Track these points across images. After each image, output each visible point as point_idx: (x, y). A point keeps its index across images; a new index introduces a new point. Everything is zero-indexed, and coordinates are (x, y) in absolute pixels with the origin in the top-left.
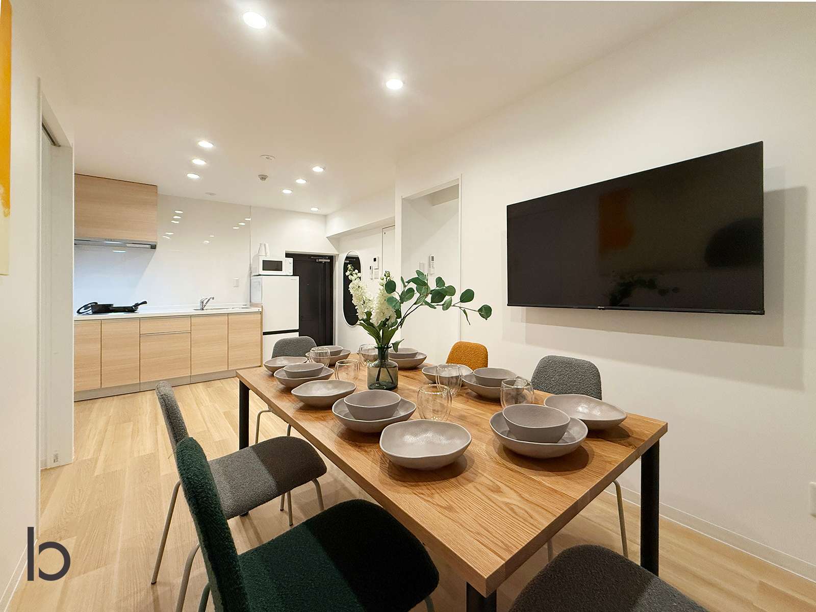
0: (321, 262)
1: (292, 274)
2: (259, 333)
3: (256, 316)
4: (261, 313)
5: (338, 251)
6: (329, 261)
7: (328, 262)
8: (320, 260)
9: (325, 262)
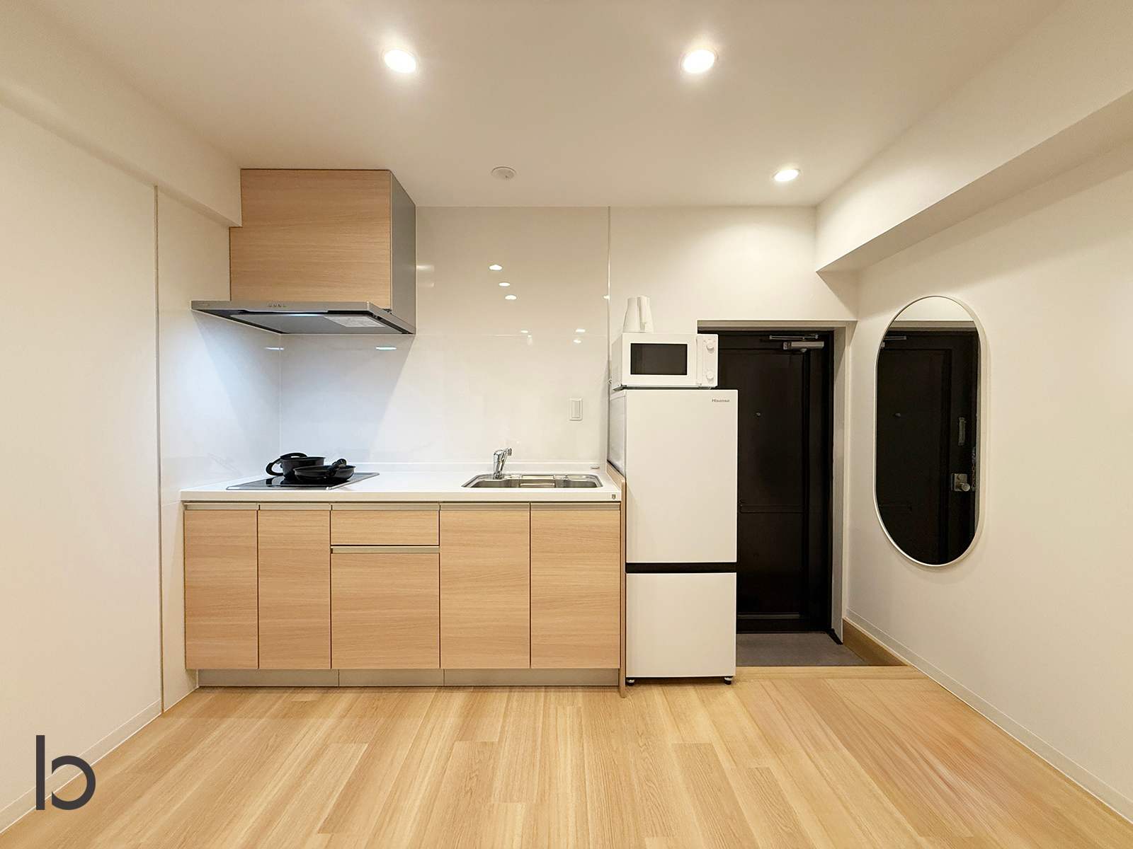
0: (796, 351)
1: (716, 384)
2: (616, 568)
3: (606, 514)
4: (621, 506)
5: (856, 312)
6: (821, 344)
7: (815, 350)
8: (795, 345)
9: (809, 350)
